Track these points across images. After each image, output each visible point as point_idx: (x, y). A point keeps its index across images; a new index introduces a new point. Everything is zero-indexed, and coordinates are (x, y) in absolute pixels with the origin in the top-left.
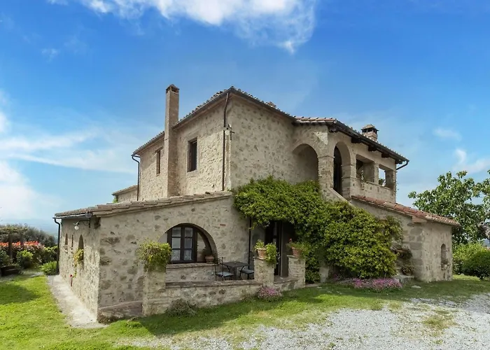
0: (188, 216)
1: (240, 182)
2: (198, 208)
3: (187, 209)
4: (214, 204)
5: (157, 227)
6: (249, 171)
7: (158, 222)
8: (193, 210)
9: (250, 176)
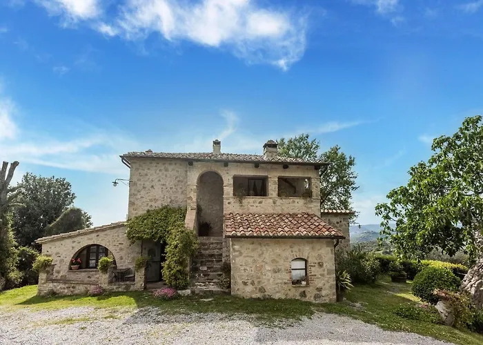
0: (94, 240)
1: (136, 213)
2: (101, 234)
3: (94, 235)
4: (115, 230)
5: (73, 247)
6: (145, 205)
7: (74, 245)
8: (98, 236)
9: (146, 208)
